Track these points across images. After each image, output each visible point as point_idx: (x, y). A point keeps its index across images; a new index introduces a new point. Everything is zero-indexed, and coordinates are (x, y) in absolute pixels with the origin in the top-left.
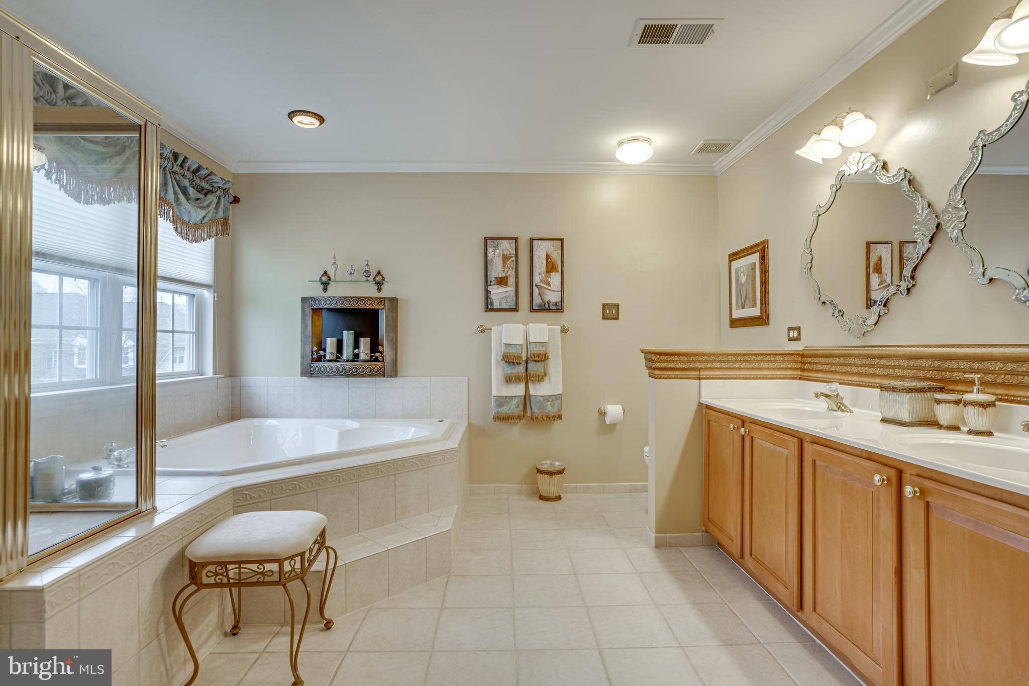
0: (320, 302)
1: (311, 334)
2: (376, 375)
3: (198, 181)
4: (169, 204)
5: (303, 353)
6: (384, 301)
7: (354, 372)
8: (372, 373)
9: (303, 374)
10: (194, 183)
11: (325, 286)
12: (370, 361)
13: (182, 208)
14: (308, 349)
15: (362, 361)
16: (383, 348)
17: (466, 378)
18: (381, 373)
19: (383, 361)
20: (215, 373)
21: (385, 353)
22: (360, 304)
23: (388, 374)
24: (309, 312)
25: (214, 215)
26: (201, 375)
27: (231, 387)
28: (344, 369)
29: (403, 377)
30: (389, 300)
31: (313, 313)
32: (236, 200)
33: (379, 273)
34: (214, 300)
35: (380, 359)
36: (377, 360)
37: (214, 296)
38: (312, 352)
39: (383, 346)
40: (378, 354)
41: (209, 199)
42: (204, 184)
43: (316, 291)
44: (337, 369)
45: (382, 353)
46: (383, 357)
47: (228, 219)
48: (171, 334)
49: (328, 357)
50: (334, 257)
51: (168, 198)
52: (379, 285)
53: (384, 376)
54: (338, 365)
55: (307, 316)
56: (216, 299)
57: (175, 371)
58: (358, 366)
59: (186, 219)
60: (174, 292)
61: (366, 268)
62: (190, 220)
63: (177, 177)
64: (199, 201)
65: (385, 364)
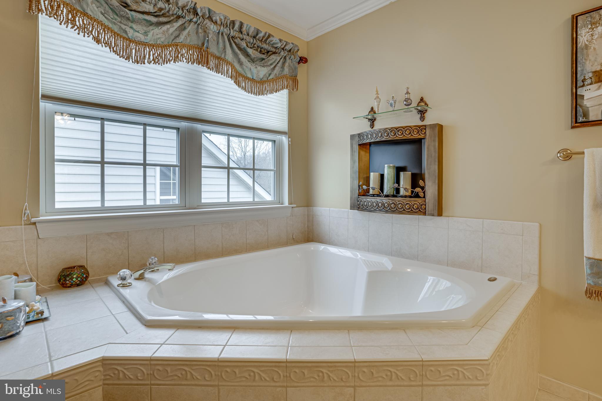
0: (367, 136)
1: (358, 170)
2: (416, 212)
3: (259, 43)
4: (228, 63)
5: (352, 187)
6: (425, 129)
7: (392, 208)
8: (412, 210)
9: (352, 207)
10: (256, 46)
11: (372, 121)
12: (410, 197)
13: (245, 67)
14: (356, 183)
15: (402, 197)
16: (424, 182)
17: (537, 224)
18: (422, 211)
19: (424, 197)
20: (290, 203)
21: (427, 188)
22: (398, 134)
23: (429, 213)
24: (356, 147)
25: (280, 73)
26: (282, 204)
27: (307, 215)
28: (383, 204)
29: (449, 217)
30: (431, 128)
31: (359, 149)
32: (303, 60)
33: (422, 100)
34: (289, 144)
35: (421, 194)
36: (417, 196)
37: (289, 141)
38: (359, 186)
39: (424, 180)
40: (418, 190)
41: (273, 59)
42: (265, 46)
43: (364, 127)
44: (377, 204)
45: (423, 188)
46: (424, 193)
47: (296, 76)
48: (252, 171)
49: (371, 192)
50: (377, 91)
51: (227, 58)
52: (422, 113)
53: (425, 214)
54: (378, 200)
55: (355, 152)
56: (290, 143)
57: (256, 200)
58: (397, 202)
59: (250, 76)
60: (254, 138)
61: (407, 96)
62: (253, 76)
63: (236, 41)
64: (263, 61)
65: (427, 201)
